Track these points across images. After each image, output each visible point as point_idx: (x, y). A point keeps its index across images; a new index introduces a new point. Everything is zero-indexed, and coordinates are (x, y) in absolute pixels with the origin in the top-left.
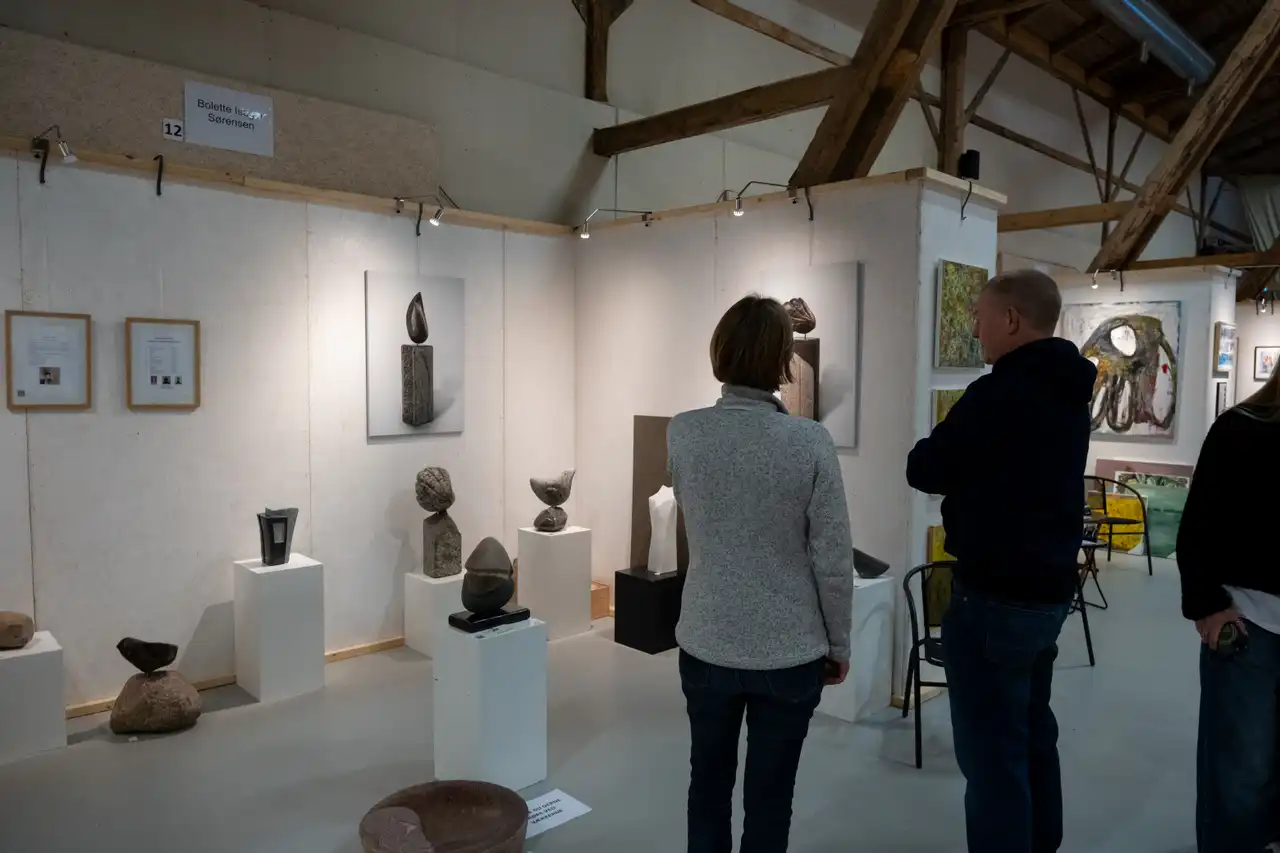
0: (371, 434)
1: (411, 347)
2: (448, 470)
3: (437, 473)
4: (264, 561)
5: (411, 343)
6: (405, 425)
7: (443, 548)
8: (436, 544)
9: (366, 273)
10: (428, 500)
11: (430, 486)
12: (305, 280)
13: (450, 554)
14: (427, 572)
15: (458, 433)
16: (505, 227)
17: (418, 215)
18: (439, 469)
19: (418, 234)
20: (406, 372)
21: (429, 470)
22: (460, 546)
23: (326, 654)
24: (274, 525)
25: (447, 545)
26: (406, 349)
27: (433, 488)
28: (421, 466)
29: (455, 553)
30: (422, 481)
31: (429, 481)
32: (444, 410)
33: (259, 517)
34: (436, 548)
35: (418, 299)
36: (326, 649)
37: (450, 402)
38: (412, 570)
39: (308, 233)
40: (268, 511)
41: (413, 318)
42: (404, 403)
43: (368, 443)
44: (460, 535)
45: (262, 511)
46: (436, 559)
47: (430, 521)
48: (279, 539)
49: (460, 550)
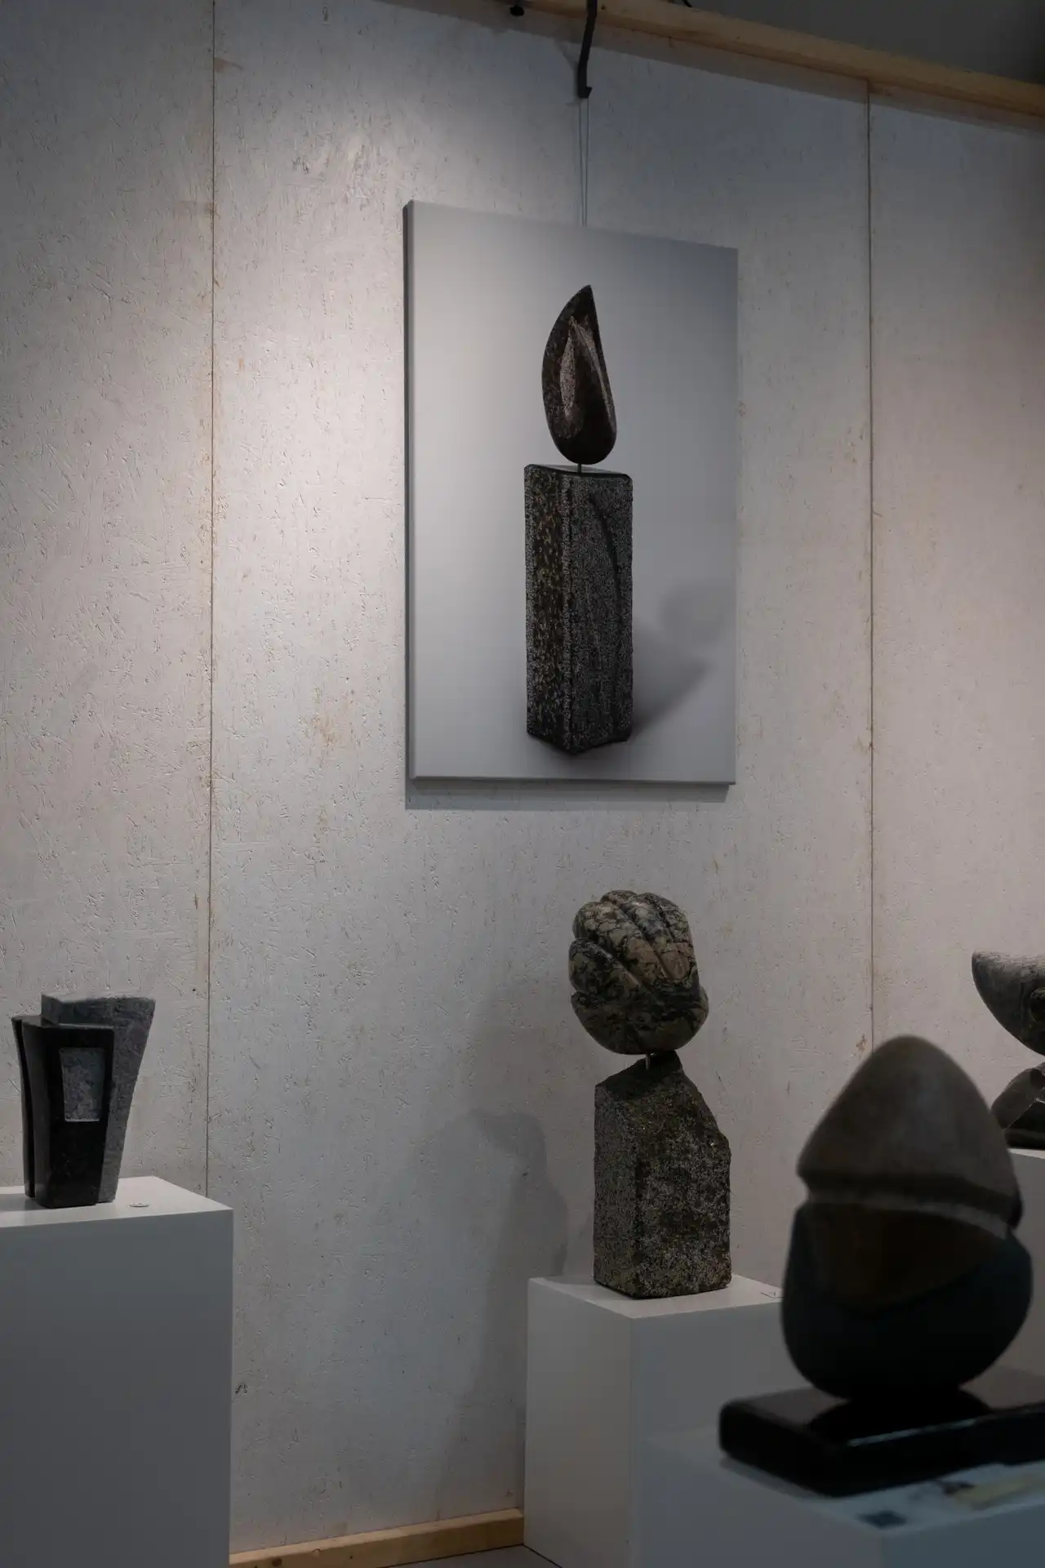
0: (420, 771)
1: (559, 473)
2: (683, 906)
3: (643, 910)
4: (31, 1192)
5: (557, 459)
6: (536, 745)
7: (667, 1189)
8: (641, 1170)
9: (407, 212)
10: (609, 1008)
11: (621, 954)
12: (204, 222)
13: (688, 1215)
14: (605, 1278)
15: (717, 789)
16: (870, 88)
17: (581, 25)
18: (649, 899)
19: (583, 91)
20: (540, 564)
21: (620, 902)
22: (725, 1184)
23: (234, 1559)
24: (66, 1055)
25: (679, 1178)
26: (539, 479)
27: (630, 963)
28: (588, 891)
29: (706, 1208)
30: (594, 936)
31: (616, 937)
32: (664, 706)
33: (18, 1024)
34: (640, 1187)
35: (582, 308)
36: (232, 1546)
37: (691, 675)
38: (557, 1268)
39: (218, 65)
40: (49, 1004)
41: (566, 377)
42: (533, 671)
43: (409, 805)
44: (723, 1143)
45: (32, 1011)
46: (640, 1229)
47: (616, 1088)
48: (81, 1111)
49: (725, 1199)
